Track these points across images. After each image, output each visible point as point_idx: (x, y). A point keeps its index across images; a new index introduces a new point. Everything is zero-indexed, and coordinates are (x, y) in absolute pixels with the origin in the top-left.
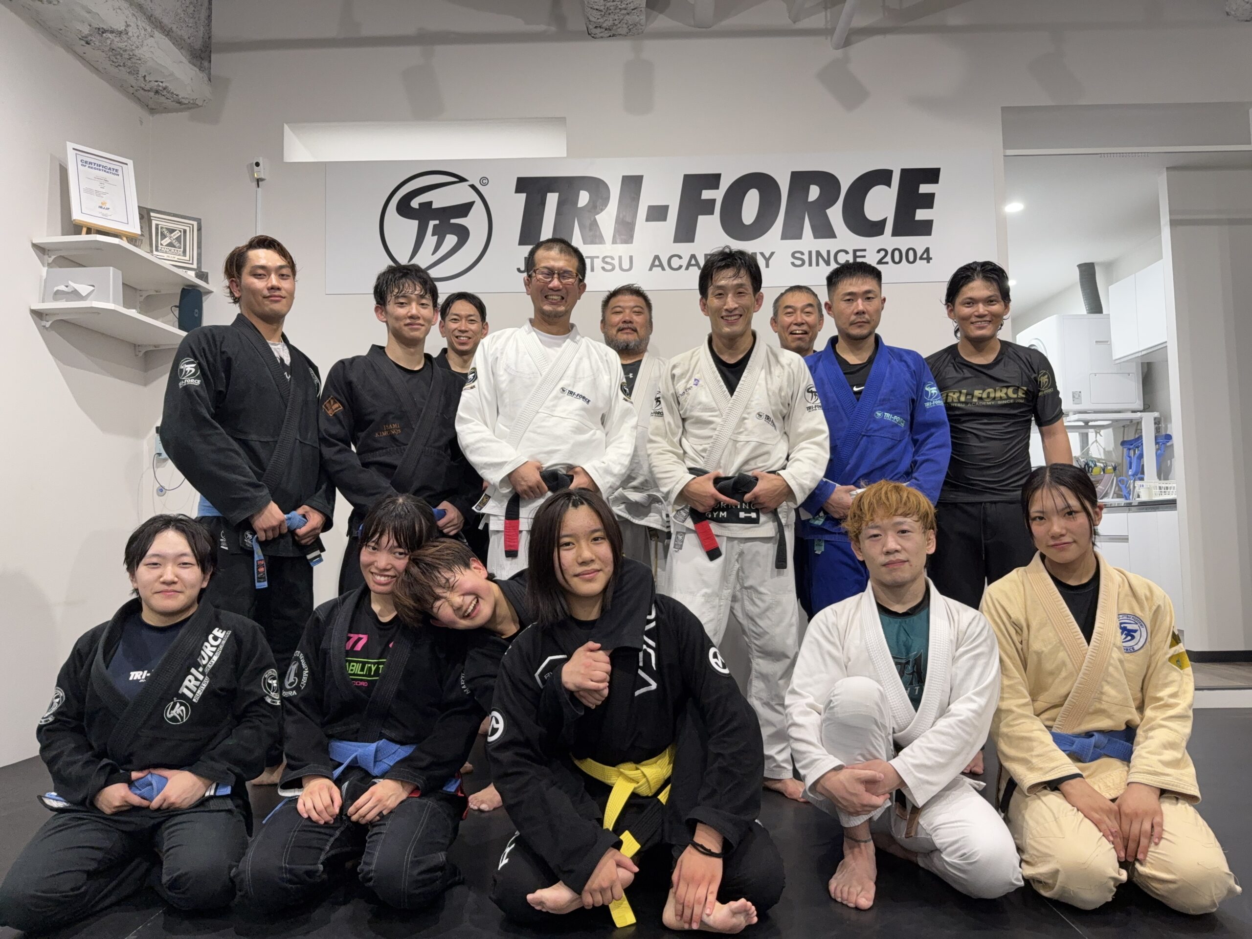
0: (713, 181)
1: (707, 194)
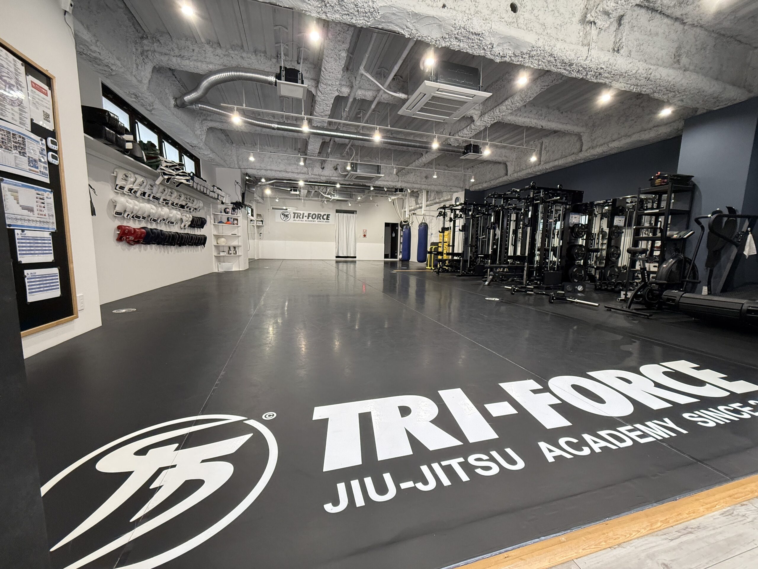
0: (311, 214)
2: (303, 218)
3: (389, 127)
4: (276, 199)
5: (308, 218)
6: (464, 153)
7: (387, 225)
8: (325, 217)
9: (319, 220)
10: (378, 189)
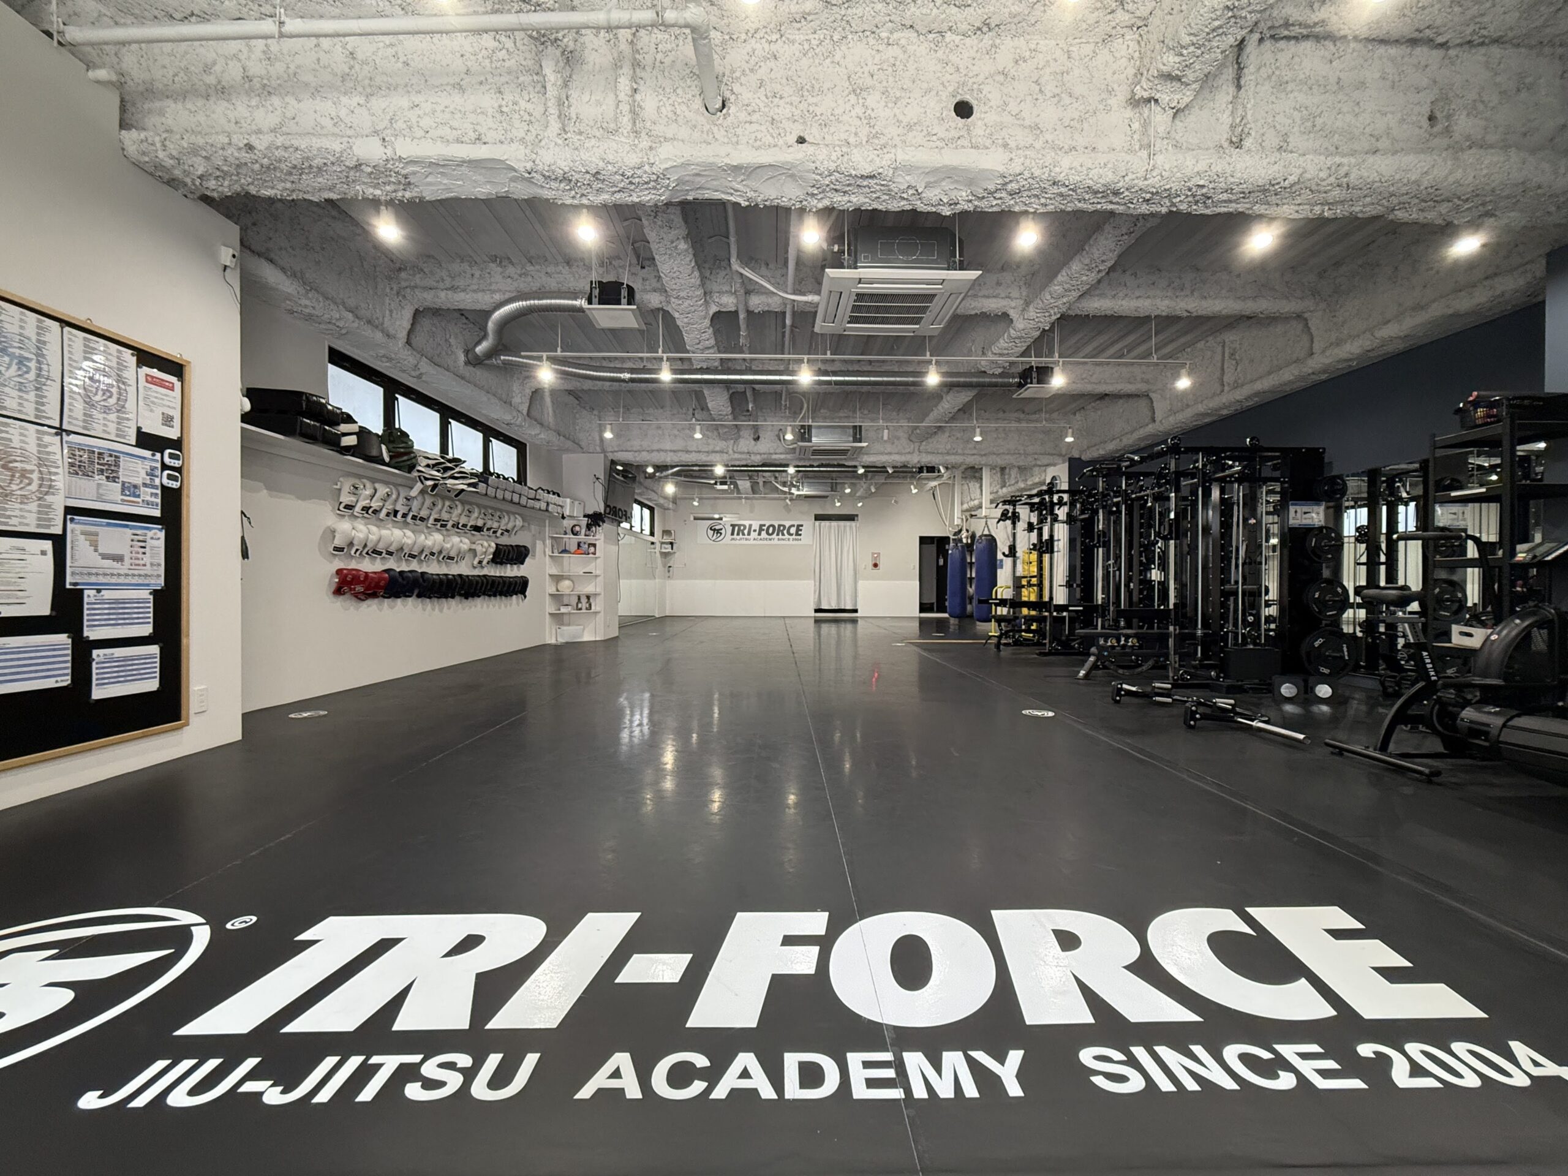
2: (749, 534)
3: (829, 356)
4: (693, 499)
5: (759, 534)
6: (1020, 386)
7: (923, 540)
8: (793, 530)
9: (780, 536)
10: (874, 470)
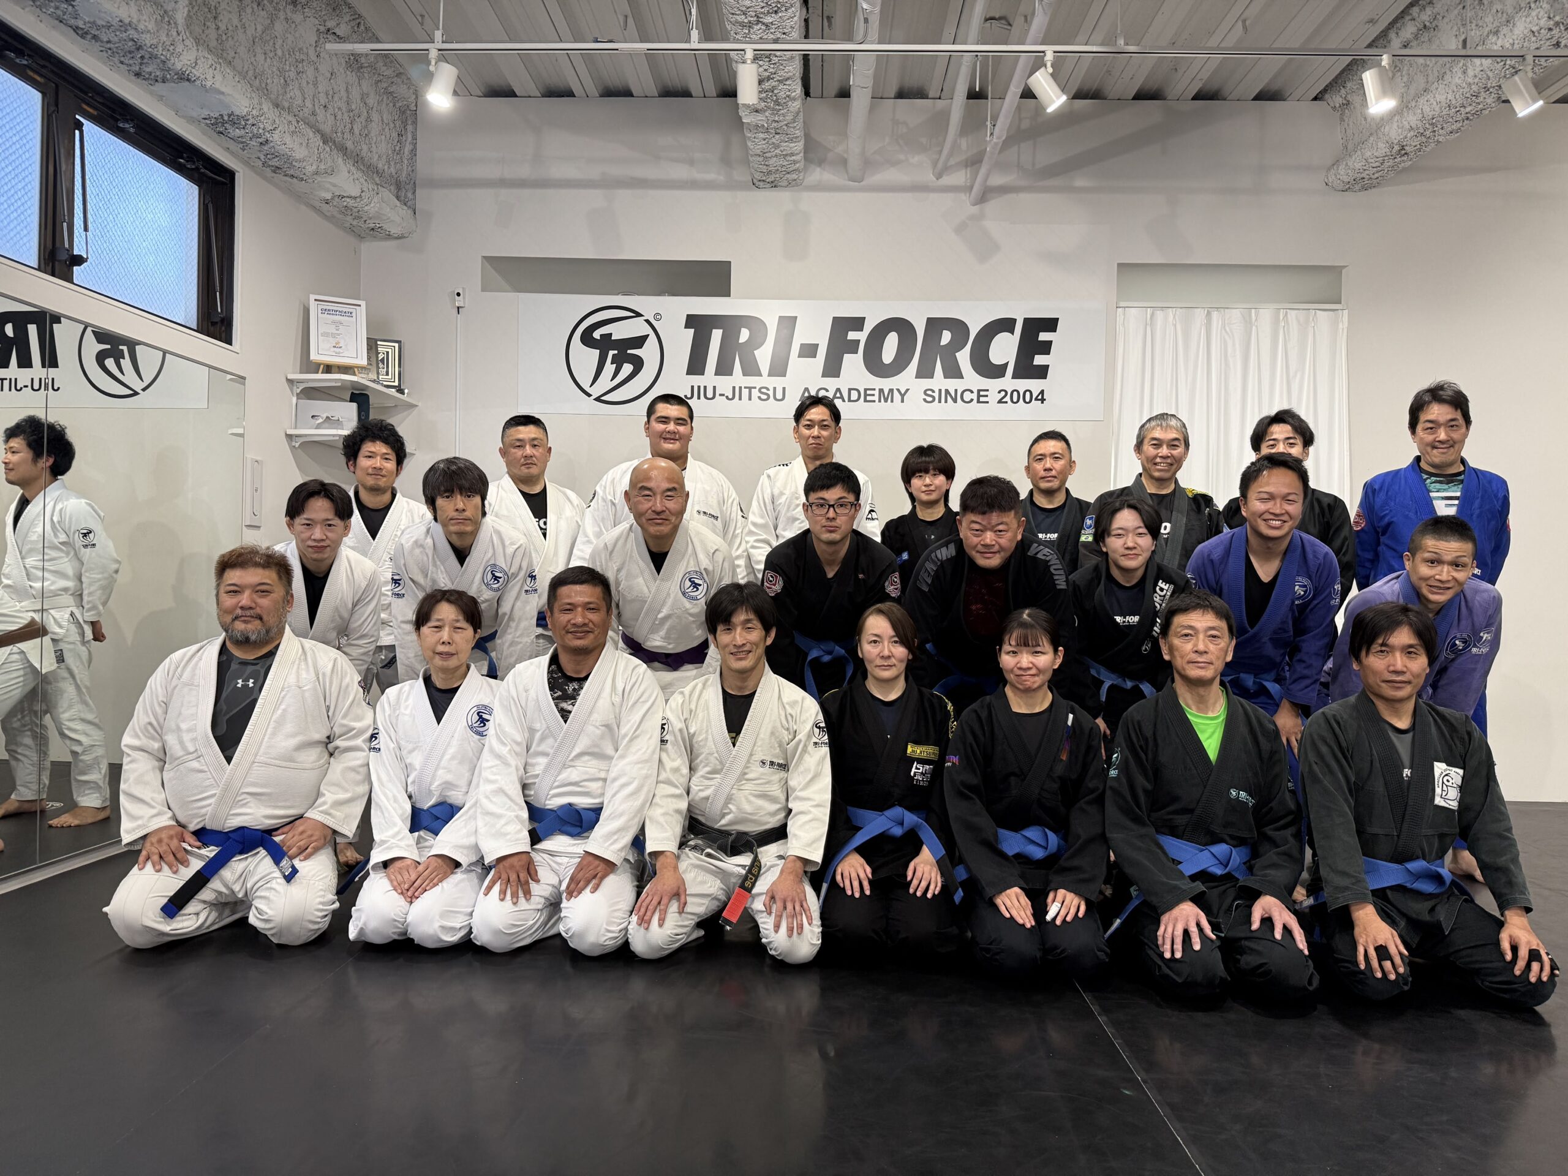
0: (857, 323)
1: (852, 335)
2: (779, 369)
8: (1006, 349)
